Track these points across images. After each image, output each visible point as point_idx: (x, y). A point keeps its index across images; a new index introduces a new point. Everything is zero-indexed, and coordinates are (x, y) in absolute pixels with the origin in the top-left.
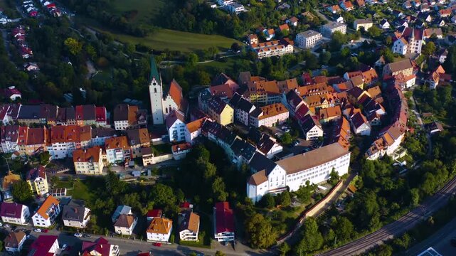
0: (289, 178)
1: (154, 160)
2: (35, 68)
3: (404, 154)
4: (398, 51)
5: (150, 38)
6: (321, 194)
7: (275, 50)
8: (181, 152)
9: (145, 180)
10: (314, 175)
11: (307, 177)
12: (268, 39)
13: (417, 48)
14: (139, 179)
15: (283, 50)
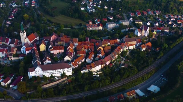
0: (43, 72)
1: (13, 58)
2: (9, 23)
3: (100, 72)
4: (136, 34)
5: (55, 17)
6: (55, 80)
7: (94, 28)
8: (22, 57)
9: (7, 64)
10: (55, 73)
11: (52, 73)
12: (96, 23)
13: (145, 34)
14: (6, 64)
15: (98, 28)
